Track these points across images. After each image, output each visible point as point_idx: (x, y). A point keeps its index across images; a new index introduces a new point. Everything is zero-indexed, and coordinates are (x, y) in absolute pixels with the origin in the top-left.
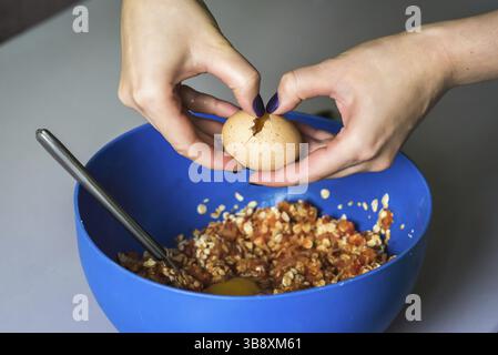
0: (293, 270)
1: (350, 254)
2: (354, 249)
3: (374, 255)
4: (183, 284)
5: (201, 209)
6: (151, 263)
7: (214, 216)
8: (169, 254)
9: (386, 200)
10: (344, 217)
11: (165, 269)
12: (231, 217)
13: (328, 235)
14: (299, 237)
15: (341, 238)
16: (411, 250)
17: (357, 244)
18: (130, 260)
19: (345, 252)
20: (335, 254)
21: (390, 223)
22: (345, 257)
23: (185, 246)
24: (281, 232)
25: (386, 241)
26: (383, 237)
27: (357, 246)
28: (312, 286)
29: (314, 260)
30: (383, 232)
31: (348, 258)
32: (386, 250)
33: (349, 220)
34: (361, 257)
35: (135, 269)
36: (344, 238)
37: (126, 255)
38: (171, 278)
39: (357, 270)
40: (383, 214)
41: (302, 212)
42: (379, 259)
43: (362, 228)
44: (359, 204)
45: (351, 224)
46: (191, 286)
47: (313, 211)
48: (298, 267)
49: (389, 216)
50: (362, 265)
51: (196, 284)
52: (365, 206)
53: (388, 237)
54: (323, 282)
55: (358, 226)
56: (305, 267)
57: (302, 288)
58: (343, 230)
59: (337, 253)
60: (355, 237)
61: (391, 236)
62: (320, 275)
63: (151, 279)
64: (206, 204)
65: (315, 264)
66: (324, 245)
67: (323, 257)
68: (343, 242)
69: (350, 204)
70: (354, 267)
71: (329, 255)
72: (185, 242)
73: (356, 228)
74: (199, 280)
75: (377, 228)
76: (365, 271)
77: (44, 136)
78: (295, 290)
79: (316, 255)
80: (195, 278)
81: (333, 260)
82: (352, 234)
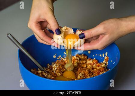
0: (81, 73)
1: (96, 69)
2: (98, 67)
3: (103, 69)
4: (49, 77)
5: (54, 57)
6: (40, 72)
7: (58, 58)
8: (45, 69)
9: (107, 54)
10: (95, 59)
11: (44, 74)
12: (63, 59)
13: (90, 64)
14: (82, 64)
15: (94, 64)
16: (114, 68)
17: (99, 66)
18: (34, 71)
19: (95, 68)
20: (92, 69)
21: (108, 60)
22: (95, 70)
23: (50, 67)
24: (77, 63)
25: (107, 65)
26: (106, 64)
27: (99, 67)
28: (86, 78)
29: (86, 71)
30: (106, 63)
31: (96, 70)
32: (107, 68)
33: (96, 59)
34: (100, 70)
35: (36, 73)
36: (95, 64)
37: (33, 69)
38: (46, 76)
39: (99, 73)
40: (106, 58)
41: (83, 57)
42: (105, 70)
43: (100, 62)
44: (99, 55)
45: (97, 60)
46: (52, 78)
47: (86, 57)
48: (82, 73)
49: (107, 58)
50: (100, 72)
51: (53, 78)
52: (101, 56)
53: (107, 64)
54: (89, 77)
55: (99, 61)
56: (84, 73)
57: (83, 79)
58: (94, 62)
59: (93, 69)
60: (98, 64)
61: (108, 64)
62: (88, 75)
63: (40, 76)
64: (55, 55)
65: (87, 72)
66: (89, 67)
67: (89, 70)
68: (95, 66)
69: (96, 55)
70: (98, 73)
71: (91, 69)
72: (50, 66)
73: (98, 62)
74: (54, 77)
75: (104, 62)
76: (101, 74)
77: (9, 35)
78: (81, 79)
79: (87, 69)
80: (53, 76)
81: (92, 71)
82: (97, 63)
